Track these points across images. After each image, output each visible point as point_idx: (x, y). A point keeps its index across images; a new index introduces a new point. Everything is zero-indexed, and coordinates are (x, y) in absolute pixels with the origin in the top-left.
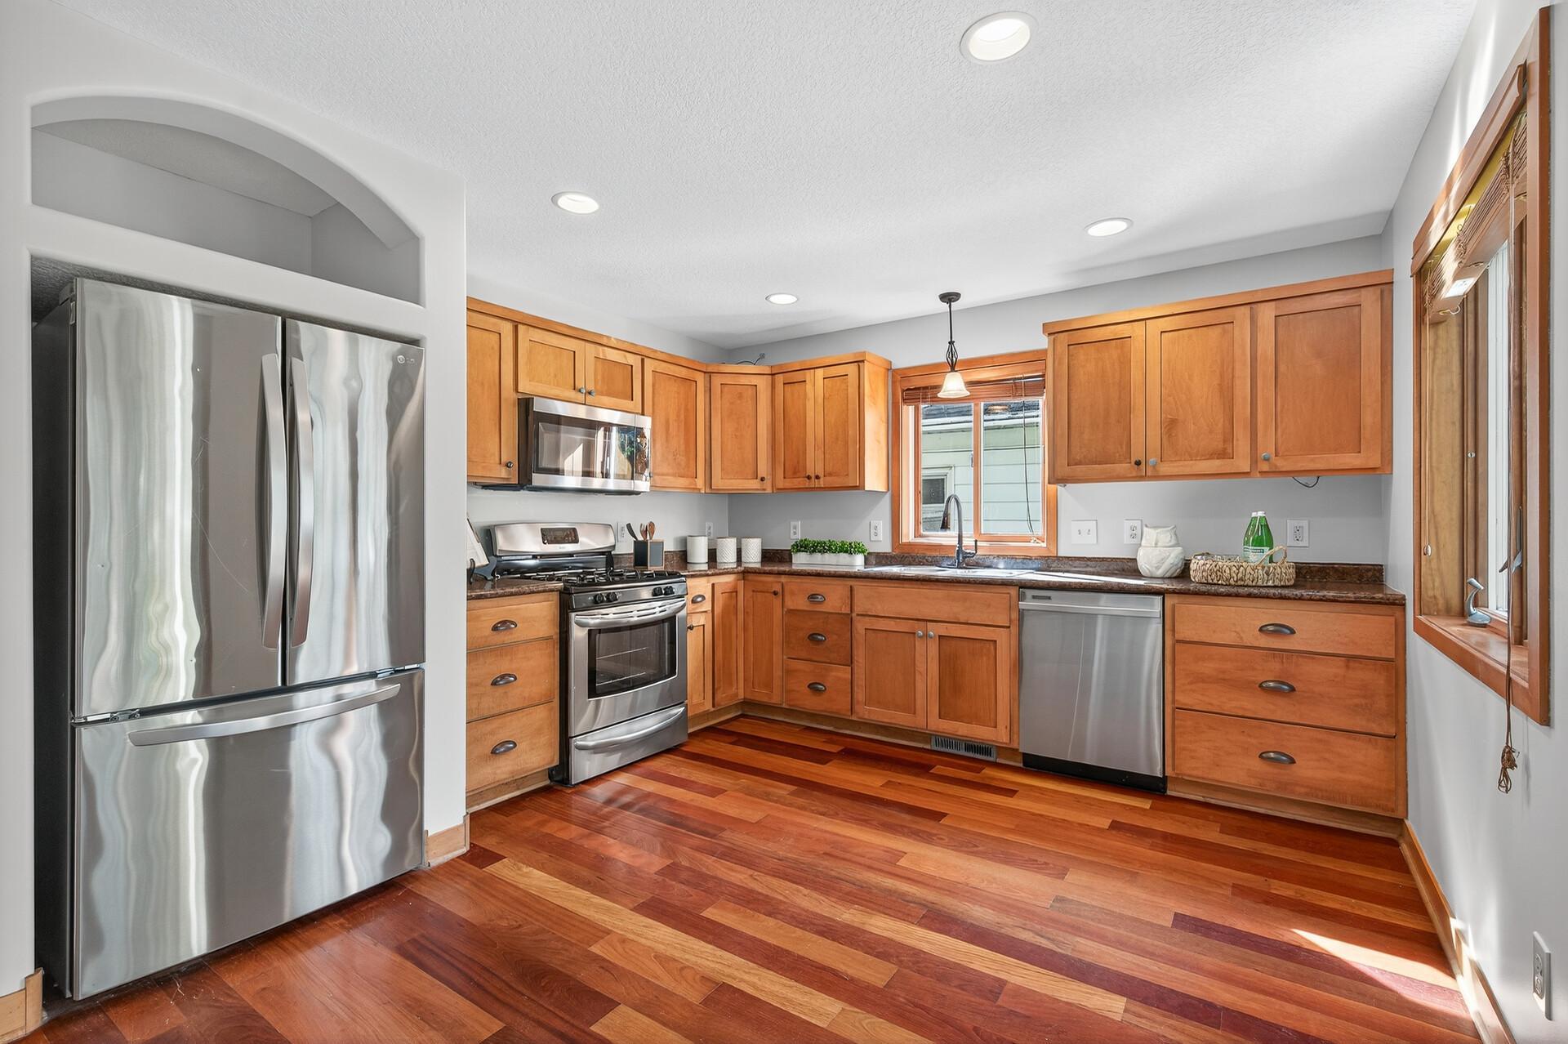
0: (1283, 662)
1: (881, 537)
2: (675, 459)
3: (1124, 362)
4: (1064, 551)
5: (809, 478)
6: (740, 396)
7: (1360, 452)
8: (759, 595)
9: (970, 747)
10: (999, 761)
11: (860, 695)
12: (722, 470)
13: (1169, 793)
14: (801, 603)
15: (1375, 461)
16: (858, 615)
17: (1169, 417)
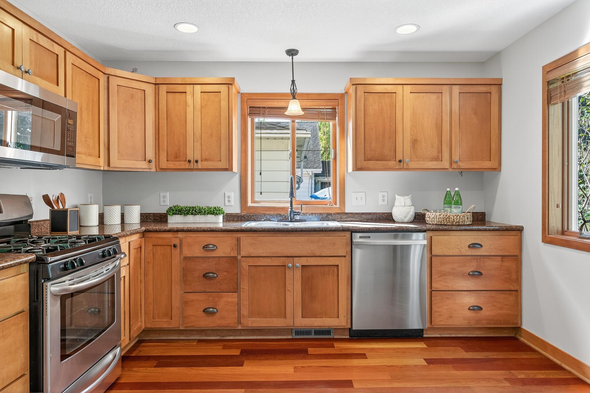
0: (478, 262)
1: (232, 203)
2: (86, 141)
3: (393, 106)
4: (348, 209)
5: (189, 161)
6: (132, 96)
7: (490, 161)
8: (159, 248)
9: (317, 332)
10: (335, 337)
11: (245, 311)
12: (119, 152)
13: (425, 336)
14: (198, 252)
15: (496, 166)
16: (242, 257)
17: (414, 138)
